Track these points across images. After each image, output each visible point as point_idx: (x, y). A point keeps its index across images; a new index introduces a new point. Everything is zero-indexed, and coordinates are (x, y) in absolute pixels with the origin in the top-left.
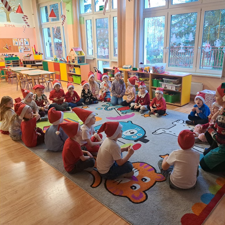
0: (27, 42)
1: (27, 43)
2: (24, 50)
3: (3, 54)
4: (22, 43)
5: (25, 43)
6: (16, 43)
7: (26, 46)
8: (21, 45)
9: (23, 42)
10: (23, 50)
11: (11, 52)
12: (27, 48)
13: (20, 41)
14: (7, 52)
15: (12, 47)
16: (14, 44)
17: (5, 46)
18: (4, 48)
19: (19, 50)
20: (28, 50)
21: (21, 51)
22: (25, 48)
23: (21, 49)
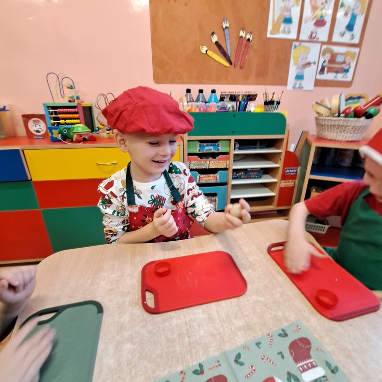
6: (288, 21)
8: (312, 39)
9: (328, 20)
10: (311, 74)
13: (314, 8)
16: (270, 27)
17: (215, 39)
18: (204, 49)
19: (293, 71)
20: (340, 77)
21: (299, 77)
22: (328, 57)
23: (304, 62)
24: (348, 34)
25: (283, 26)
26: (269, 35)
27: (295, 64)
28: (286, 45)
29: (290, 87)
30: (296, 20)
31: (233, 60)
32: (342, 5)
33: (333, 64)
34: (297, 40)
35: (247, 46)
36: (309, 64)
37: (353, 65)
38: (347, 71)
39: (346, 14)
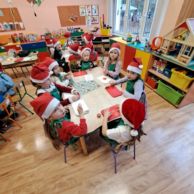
0: (96, 10)
1: (95, 12)
2: (92, 21)
3: (69, 28)
4: (89, 12)
5: (94, 11)
6: (83, 13)
7: (94, 17)
8: (89, 15)
9: (91, 11)
10: (90, 22)
11: (78, 25)
12: (95, 19)
13: (88, 10)
14: (73, 24)
15: (78, 18)
16: (80, 14)
17: (71, 18)
18: (69, 20)
19: (86, 22)
20: (96, 22)
21: (88, 23)
22: (93, 18)
23: (88, 20)
24: (95, 14)
25: (83, 14)
26: (80, 16)
27: (87, 20)
28: (84, 17)
29: (87, 25)
30: (85, 12)
31: (75, 21)
32: (93, 8)
33: (94, 20)
34: (86, 16)
35: (77, 18)
36: (89, 20)
37: (98, 19)
38: (97, 21)
39: (94, 10)
